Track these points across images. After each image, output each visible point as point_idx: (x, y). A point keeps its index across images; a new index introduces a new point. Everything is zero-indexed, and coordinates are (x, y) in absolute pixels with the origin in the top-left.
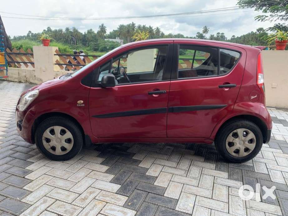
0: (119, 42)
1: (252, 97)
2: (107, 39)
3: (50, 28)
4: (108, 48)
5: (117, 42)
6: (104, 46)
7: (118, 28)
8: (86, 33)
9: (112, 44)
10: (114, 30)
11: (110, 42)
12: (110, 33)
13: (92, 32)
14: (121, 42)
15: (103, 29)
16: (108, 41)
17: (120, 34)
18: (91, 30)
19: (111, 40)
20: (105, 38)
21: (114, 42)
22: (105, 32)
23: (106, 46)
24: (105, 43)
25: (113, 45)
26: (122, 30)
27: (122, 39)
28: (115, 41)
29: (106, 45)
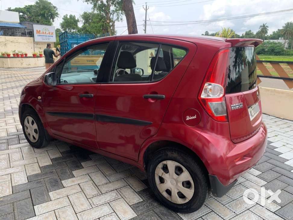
0: (282, 43)
1: (188, 118)
2: (267, 41)
3: (208, 32)
4: (266, 50)
5: (280, 43)
6: (262, 48)
7: (283, 27)
8: (244, 35)
9: (273, 45)
10: (279, 30)
11: (271, 43)
12: (274, 32)
13: (251, 34)
14: (285, 43)
15: (264, 29)
16: (268, 43)
17: (285, 33)
18: (250, 31)
19: (272, 41)
20: (266, 38)
21: (276, 44)
22: (267, 32)
23: (264, 48)
24: (265, 44)
25: (273, 47)
26: (288, 29)
27: (287, 39)
28: (277, 42)
29: (265, 46)
